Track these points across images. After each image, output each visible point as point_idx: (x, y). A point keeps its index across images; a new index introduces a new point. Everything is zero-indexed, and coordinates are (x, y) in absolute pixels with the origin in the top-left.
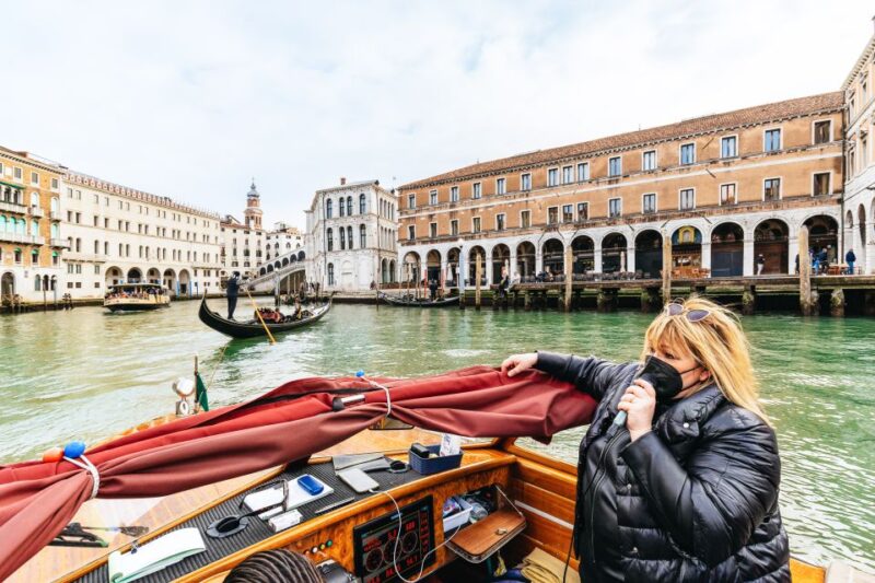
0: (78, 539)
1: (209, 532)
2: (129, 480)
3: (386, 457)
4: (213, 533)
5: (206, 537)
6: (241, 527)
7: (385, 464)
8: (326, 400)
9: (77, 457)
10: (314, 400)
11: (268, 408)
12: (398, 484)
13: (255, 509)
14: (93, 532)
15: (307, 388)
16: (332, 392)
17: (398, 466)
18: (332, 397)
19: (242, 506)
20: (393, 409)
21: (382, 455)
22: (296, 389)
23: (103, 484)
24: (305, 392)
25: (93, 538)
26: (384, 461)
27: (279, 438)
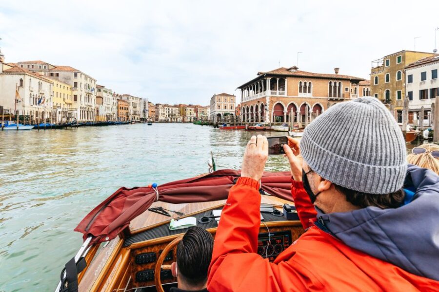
0: (162, 212)
1: (199, 220)
2: (166, 197)
3: (274, 207)
4: (200, 221)
5: (198, 222)
6: (209, 221)
7: (271, 210)
8: (231, 179)
9: (155, 188)
10: (227, 178)
11: (211, 179)
12: (272, 220)
13: (215, 215)
14: (166, 211)
15: (225, 173)
16: (234, 176)
17: (277, 213)
18: (234, 178)
19: (212, 213)
20: (262, 186)
21: (272, 206)
22: (222, 173)
23: (160, 197)
24: (225, 175)
25: (166, 213)
26: (272, 209)
27: (210, 191)
